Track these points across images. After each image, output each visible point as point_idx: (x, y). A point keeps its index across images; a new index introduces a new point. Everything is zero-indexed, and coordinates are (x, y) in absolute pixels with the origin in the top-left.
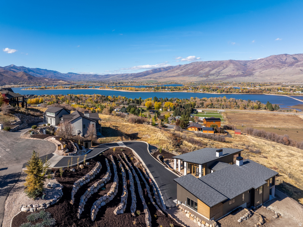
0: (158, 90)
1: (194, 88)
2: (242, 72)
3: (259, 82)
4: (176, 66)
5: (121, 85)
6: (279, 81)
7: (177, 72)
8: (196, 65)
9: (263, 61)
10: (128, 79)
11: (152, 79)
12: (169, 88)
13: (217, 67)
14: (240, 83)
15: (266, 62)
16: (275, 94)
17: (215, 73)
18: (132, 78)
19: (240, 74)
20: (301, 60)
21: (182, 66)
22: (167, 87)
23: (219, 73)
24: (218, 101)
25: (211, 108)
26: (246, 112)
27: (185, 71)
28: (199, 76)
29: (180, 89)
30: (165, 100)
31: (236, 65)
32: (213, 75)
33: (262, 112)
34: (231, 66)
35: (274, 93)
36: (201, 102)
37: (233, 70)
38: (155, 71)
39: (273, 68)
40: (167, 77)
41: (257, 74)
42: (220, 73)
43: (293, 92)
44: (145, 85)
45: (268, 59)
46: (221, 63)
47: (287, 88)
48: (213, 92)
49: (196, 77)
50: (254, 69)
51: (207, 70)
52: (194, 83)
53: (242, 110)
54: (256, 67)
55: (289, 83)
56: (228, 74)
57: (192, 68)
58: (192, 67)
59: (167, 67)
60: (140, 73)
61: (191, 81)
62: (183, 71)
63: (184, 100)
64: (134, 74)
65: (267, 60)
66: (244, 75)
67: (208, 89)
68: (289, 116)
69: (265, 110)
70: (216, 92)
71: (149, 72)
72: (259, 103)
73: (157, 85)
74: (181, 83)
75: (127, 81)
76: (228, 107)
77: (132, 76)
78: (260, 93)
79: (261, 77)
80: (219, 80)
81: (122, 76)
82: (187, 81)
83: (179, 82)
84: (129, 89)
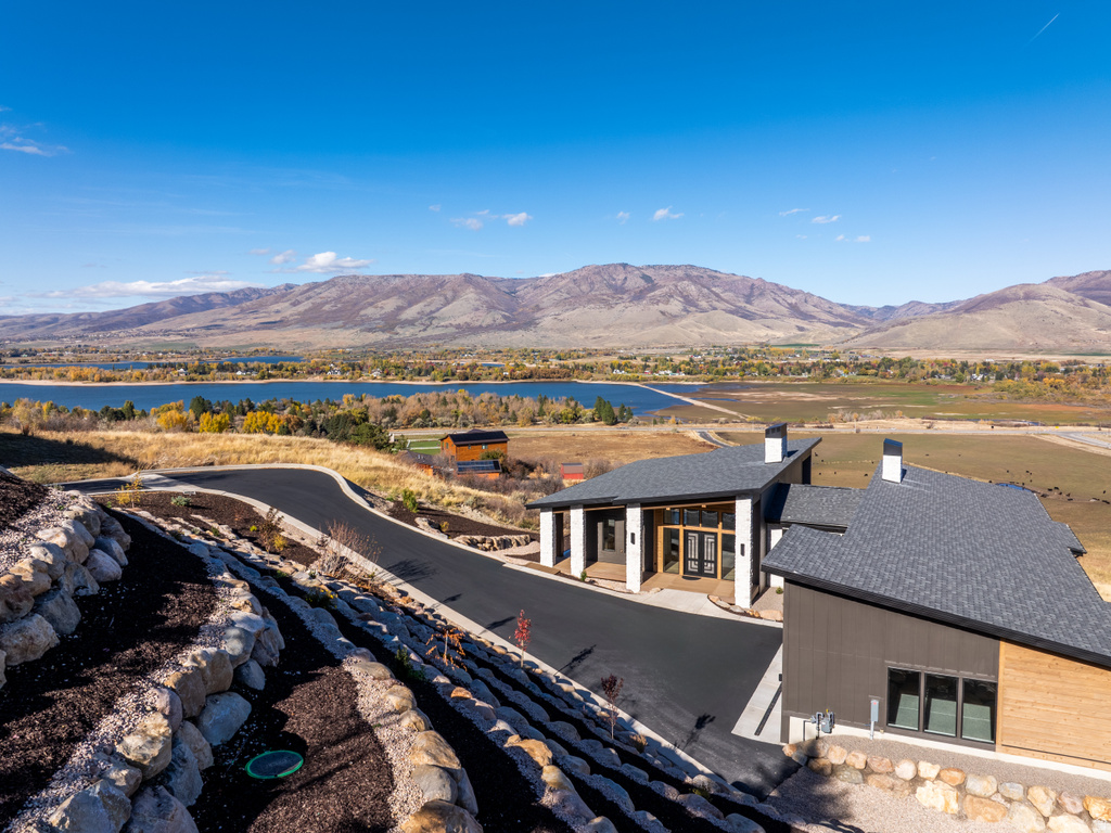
0: (204, 377)
1: (350, 365)
2: (504, 316)
3: (554, 347)
4: (273, 290)
5: (26, 362)
6: (609, 345)
7: (278, 312)
8: (350, 287)
9: (564, 282)
10: (59, 338)
11: (172, 338)
12: (253, 369)
13: (423, 297)
14: (500, 352)
15: (571, 285)
16: (607, 379)
17: (419, 316)
18: (81, 333)
19: (498, 322)
20: (661, 283)
21: (296, 289)
22: (241, 365)
23: (431, 317)
24: (445, 402)
25: (423, 426)
26: (541, 434)
27: (310, 309)
28: (363, 327)
29: (294, 370)
30: (243, 409)
31: (486, 292)
32: (411, 323)
33: (586, 429)
34: (470, 295)
35: (601, 376)
36: (387, 407)
37: (477, 309)
38: (186, 305)
39: (592, 305)
40: (240, 331)
41: (547, 322)
42: (434, 318)
43: (652, 373)
44: (145, 359)
45: (577, 276)
46: (437, 285)
47: (634, 362)
48: (418, 380)
49: (352, 331)
50: (538, 308)
51: (390, 305)
52: (343, 352)
53: (525, 428)
54: (545, 300)
55: (635, 352)
56: (461, 320)
57: (335, 299)
58: (333, 293)
59: (237, 292)
60: (118, 313)
61: (334, 346)
62: (301, 308)
63: (320, 403)
64: (89, 314)
65: (576, 279)
66: (511, 325)
67: (400, 369)
68: (663, 435)
69: (593, 424)
70: (428, 378)
71: (159, 307)
72: (572, 404)
73: (195, 358)
74: (297, 351)
75: (54, 345)
76: (480, 422)
77: (77, 325)
78: (565, 380)
79: (560, 331)
80: (431, 343)
81: (31, 323)
82: (319, 346)
83: (289, 350)
84: (71, 375)
